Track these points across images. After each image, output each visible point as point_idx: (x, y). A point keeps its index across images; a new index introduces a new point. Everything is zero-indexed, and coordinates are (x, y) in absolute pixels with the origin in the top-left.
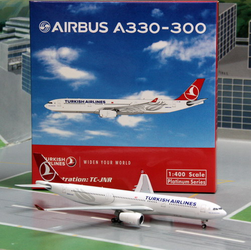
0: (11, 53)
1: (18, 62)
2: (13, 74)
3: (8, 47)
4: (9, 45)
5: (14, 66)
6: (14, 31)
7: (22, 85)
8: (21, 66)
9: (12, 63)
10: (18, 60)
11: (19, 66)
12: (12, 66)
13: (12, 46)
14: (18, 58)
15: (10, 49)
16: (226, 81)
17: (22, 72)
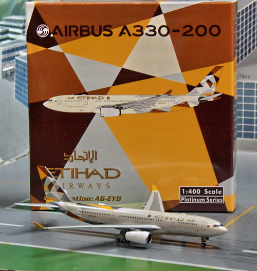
0: (5, 58)
1: (11, 68)
2: (6, 81)
3: (2, 51)
4: (3, 48)
5: (7, 73)
6: (7, 32)
7: (15, 94)
8: (14, 72)
9: (5, 69)
10: (11, 66)
11: (12, 72)
12: (6, 72)
13: (6, 49)
14: (12, 63)
15: (4, 53)
16: (247, 85)
17: (15, 79)
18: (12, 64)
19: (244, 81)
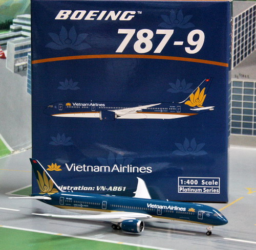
0: (17, 53)
1: (24, 63)
2: (18, 76)
3: (15, 47)
4: (16, 44)
5: (20, 68)
6: (20, 29)
7: (27, 88)
8: (26, 67)
9: (17, 65)
10: (24, 61)
12: (18, 67)
13: (19, 46)
14: (24, 58)
15: (17, 49)
17: (27, 74)
18: (25, 60)
19: (244, 80)
